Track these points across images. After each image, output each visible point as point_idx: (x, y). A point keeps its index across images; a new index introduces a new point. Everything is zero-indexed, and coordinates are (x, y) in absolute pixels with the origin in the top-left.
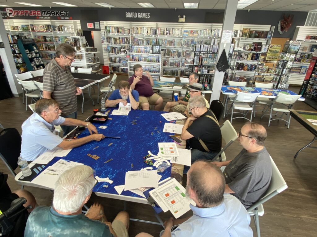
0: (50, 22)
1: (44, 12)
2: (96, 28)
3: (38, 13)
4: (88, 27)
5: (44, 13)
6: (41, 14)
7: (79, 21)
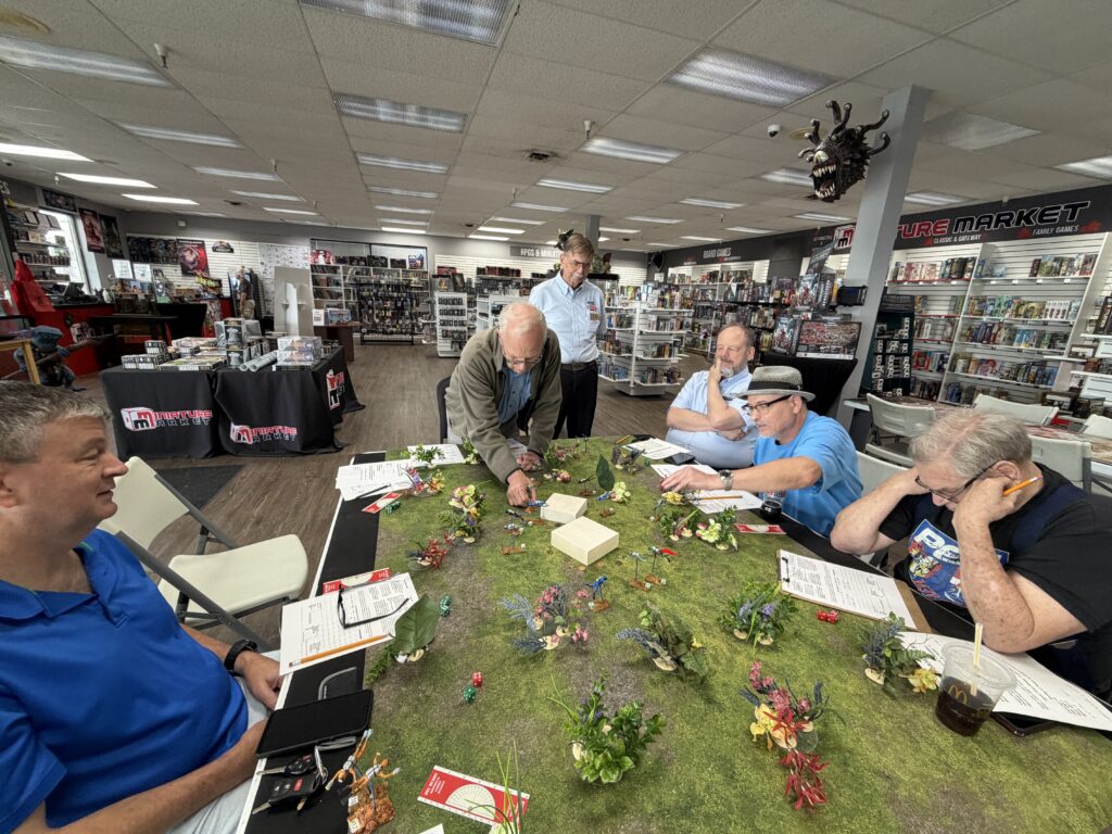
0: (979, 251)
1: (965, 221)
3: (936, 227)
5: (961, 224)
6: (950, 229)
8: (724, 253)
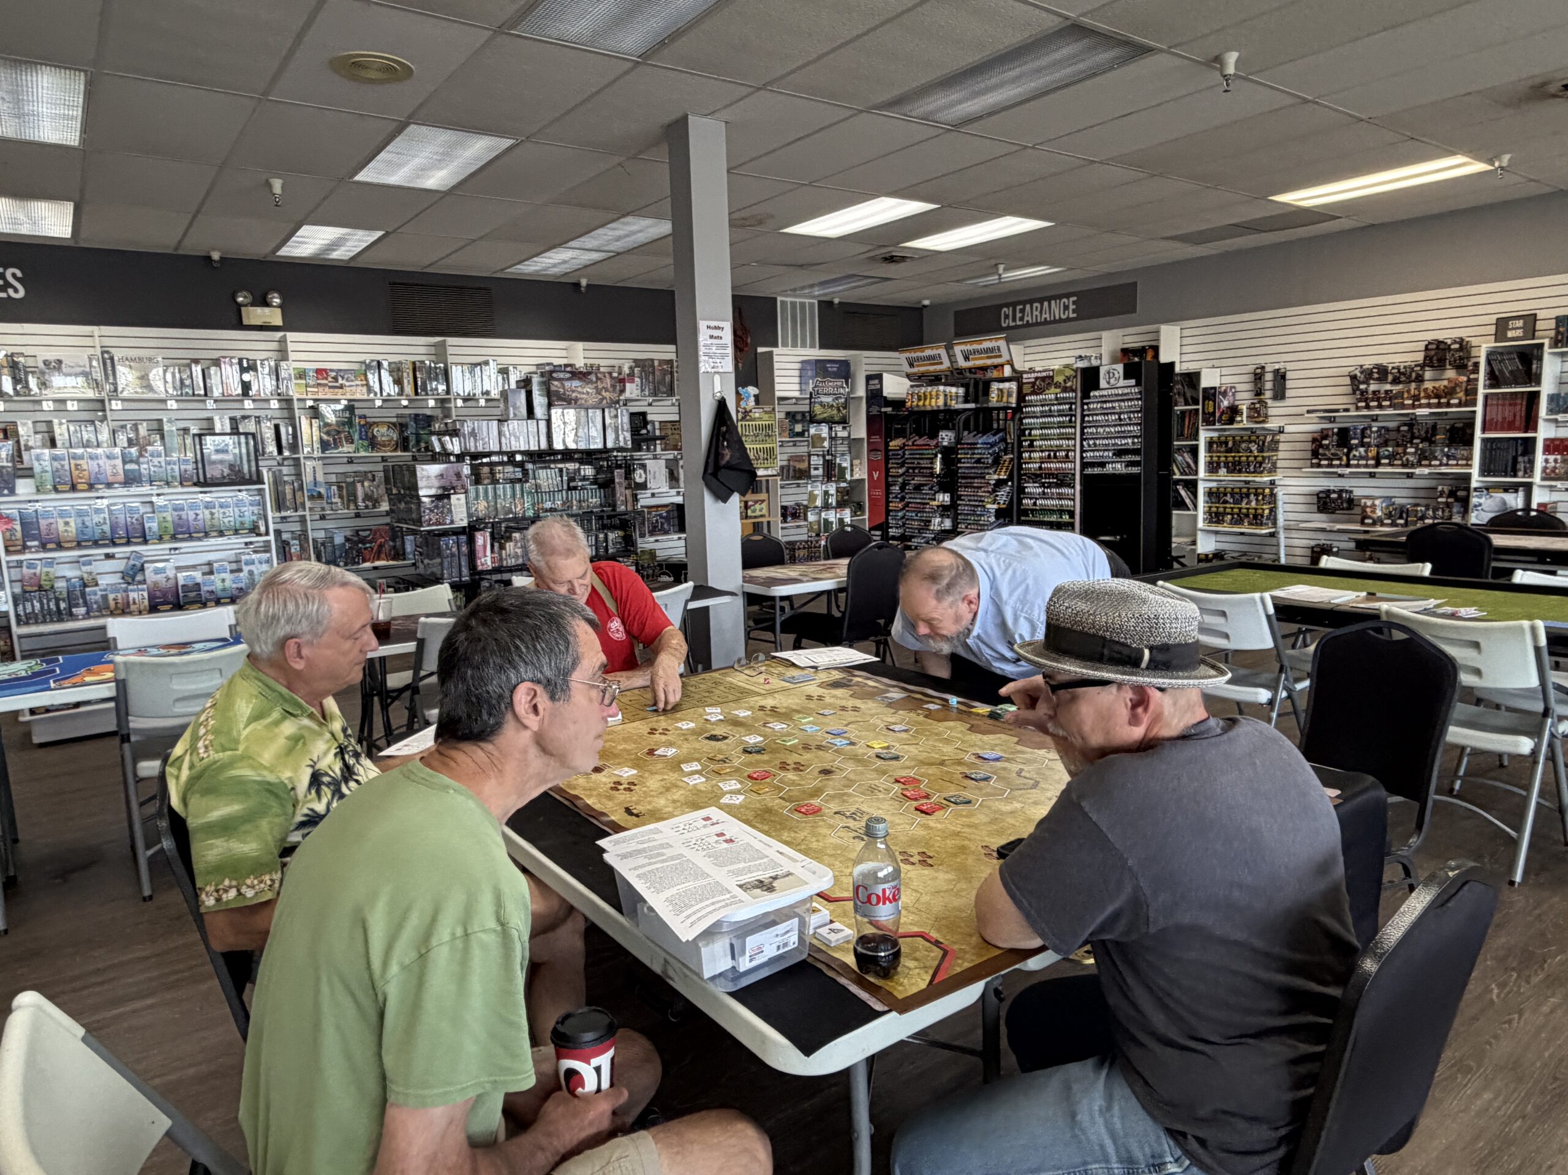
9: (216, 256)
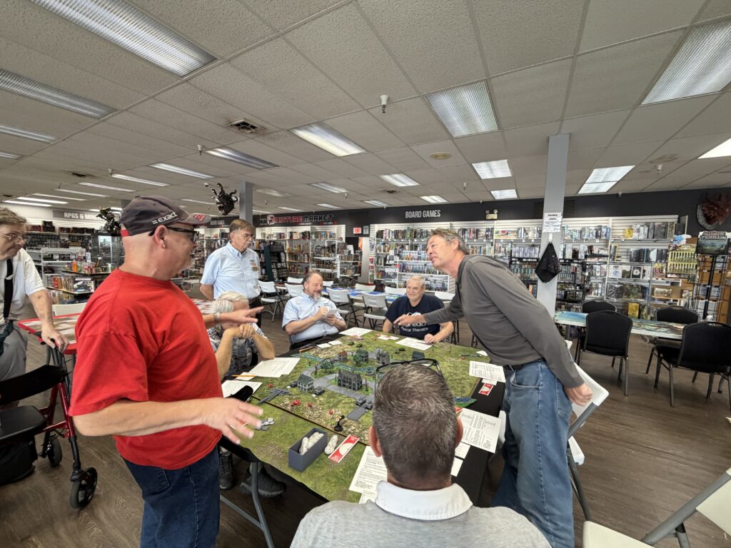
0: (310, 229)
1: (307, 217)
2: (364, 233)
3: (299, 219)
4: (354, 233)
6: (302, 220)
7: (344, 226)
8: (221, 223)
9: (481, 202)
